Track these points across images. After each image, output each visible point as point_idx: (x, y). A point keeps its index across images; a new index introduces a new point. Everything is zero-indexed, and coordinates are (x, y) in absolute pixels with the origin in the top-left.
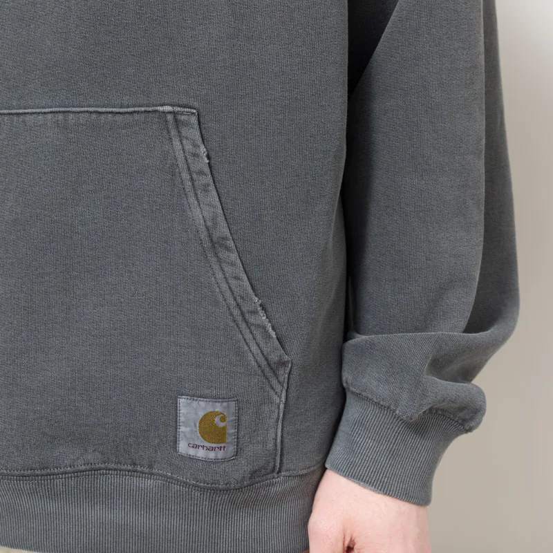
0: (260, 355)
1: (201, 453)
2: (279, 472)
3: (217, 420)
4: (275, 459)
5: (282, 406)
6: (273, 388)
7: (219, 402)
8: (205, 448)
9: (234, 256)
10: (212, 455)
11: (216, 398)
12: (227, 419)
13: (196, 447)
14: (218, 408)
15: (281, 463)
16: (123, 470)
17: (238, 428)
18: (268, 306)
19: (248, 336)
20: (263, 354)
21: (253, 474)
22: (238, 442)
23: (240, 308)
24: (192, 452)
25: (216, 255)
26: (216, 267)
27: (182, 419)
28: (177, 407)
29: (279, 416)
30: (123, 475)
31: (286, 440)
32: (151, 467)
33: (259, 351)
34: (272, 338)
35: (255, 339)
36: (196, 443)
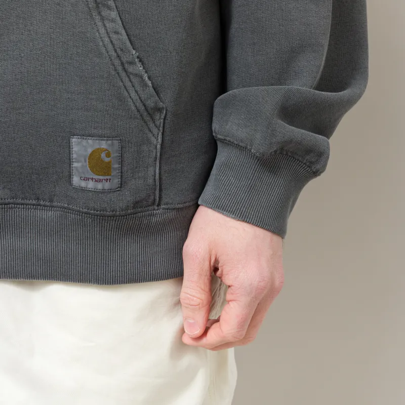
0: (139, 101)
1: (91, 185)
2: (159, 205)
3: (103, 155)
4: (154, 193)
5: (159, 147)
6: (150, 131)
7: (104, 140)
8: (94, 180)
9: (114, 14)
10: (100, 186)
11: (101, 137)
12: (112, 156)
13: (86, 179)
14: (104, 145)
15: (160, 198)
16: (28, 204)
17: (122, 163)
18: (145, 60)
19: (128, 84)
20: (141, 100)
21: (136, 204)
22: (121, 176)
23: (120, 59)
24: (83, 184)
25: (99, 13)
26: (100, 24)
27: (74, 156)
28: (70, 146)
29: (156, 155)
30: (29, 209)
31: (164, 178)
32: (51, 201)
33: (137, 97)
34: (149, 86)
35: (133, 86)
36: (87, 176)
